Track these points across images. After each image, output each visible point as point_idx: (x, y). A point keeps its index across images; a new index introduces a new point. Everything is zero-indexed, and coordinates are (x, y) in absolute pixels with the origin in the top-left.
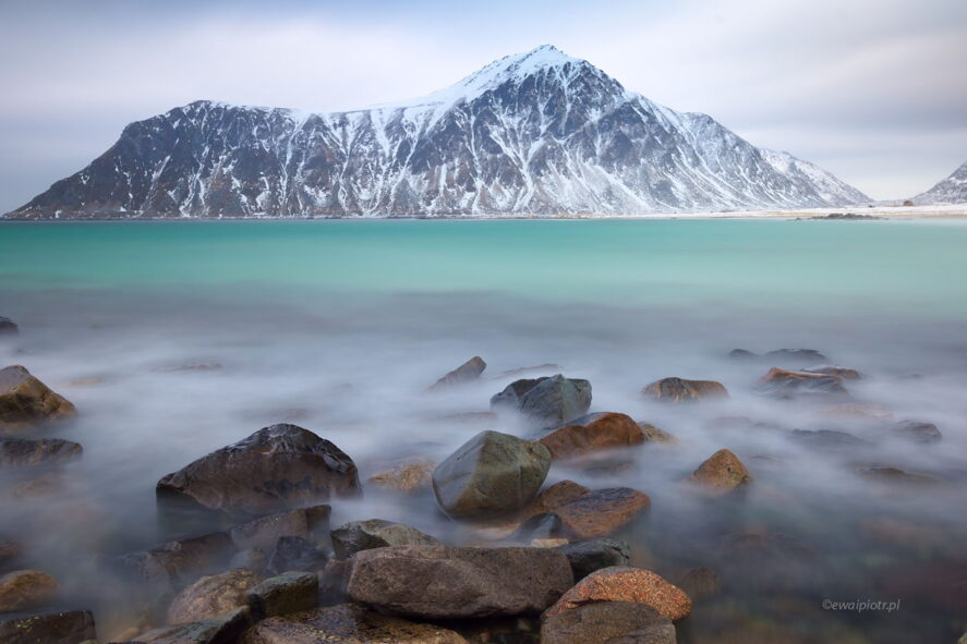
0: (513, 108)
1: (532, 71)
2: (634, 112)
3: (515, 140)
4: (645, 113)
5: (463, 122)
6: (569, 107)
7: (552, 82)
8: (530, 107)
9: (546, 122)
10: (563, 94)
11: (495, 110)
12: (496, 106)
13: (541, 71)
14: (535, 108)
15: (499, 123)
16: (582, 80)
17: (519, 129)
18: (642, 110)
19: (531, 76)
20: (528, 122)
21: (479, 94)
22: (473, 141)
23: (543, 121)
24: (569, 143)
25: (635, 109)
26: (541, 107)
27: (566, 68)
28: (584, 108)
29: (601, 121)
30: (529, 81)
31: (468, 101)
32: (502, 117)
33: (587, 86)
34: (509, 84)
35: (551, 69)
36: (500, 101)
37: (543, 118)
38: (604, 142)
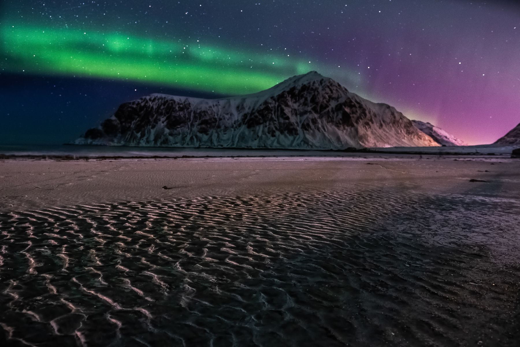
0: (296, 99)
3: (296, 114)
4: (358, 103)
5: (272, 105)
6: (322, 99)
7: (314, 88)
8: (303, 99)
10: (319, 93)
11: (287, 100)
15: (289, 106)
16: (328, 87)
17: (298, 109)
18: (356, 101)
19: (305, 85)
20: (302, 106)
22: (276, 114)
23: (310, 105)
24: (321, 116)
25: (353, 101)
27: (321, 82)
28: (329, 100)
29: (336, 107)
31: (275, 95)
32: (290, 103)
33: (331, 90)
35: (314, 82)
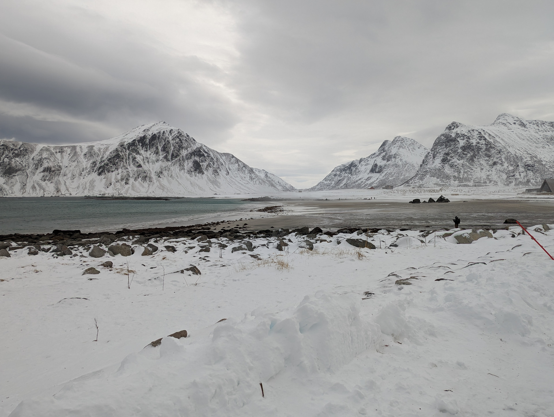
0: (146, 148)
1: (155, 132)
2: (201, 152)
3: (148, 162)
4: (206, 152)
5: (123, 153)
6: (172, 148)
7: (164, 138)
8: (154, 148)
9: (162, 155)
10: (169, 143)
12: (138, 147)
13: (159, 133)
14: (157, 148)
16: (178, 137)
17: (150, 157)
18: (204, 151)
19: (155, 134)
20: (153, 154)
21: (130, 141)
22: (128, 162)
24: (173, 164)
25: (202, 151)
26: (160, 148)
27: (171, 131)
28: (179, 149)
29: (186, 155)
30: (154, 137)
31: (125, 144)
32: (141, 152)
33: (180, 140)
34: (144, 137)
35: (164, 132)
36: (141, 144)
37: (161, 153)
38: (188, 164)
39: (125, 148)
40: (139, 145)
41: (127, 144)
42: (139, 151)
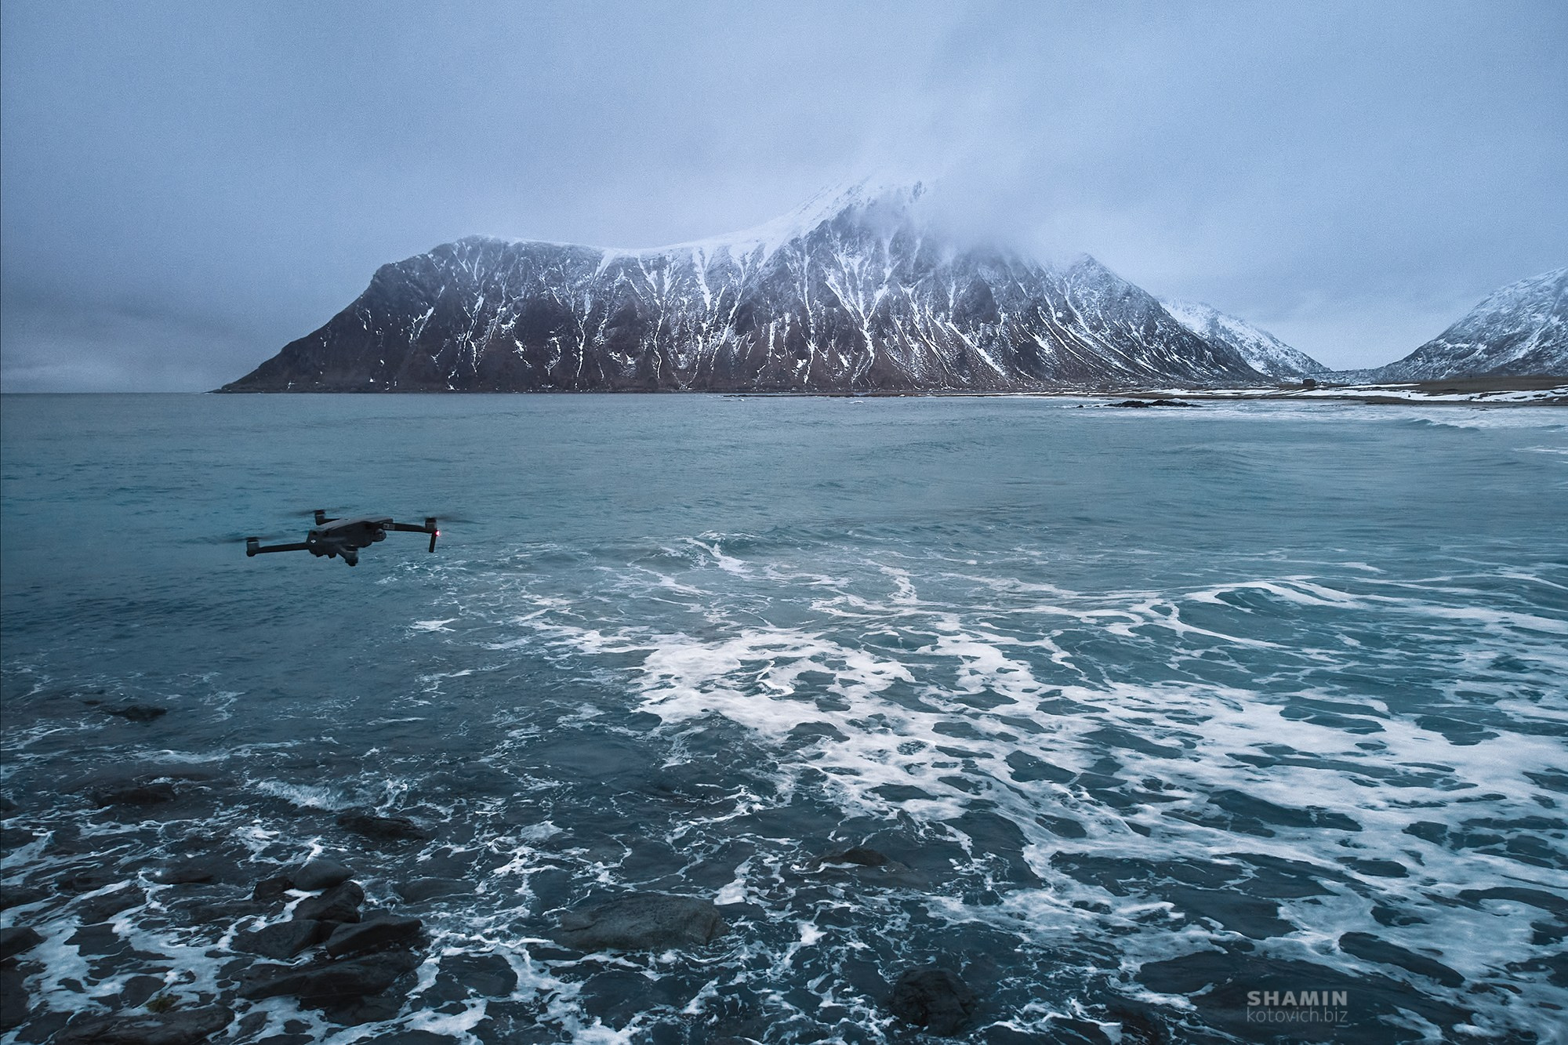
0: (853, 244)
1: (877, 195)
3: (855, 290)
5: (796, 265)
7: (899, 210)
9: (892, 264)
10: (912, 225)
12: (834, 243)
13: (888, 195)
14: (879, 245)
15: (837, 266)
17: (860, 274)
19: (875, 201)
21: (814, 227)
22: (806, 289)
24: (918, 292)
26: (887, 244)
30: (873, 207)
34: (849, 213)
36: (839, 235)
37: (888, 258)
38: (958, 290)
39: (800, 249)
40: (835, 237)
41: (806, 237)
42: (835, 255)
